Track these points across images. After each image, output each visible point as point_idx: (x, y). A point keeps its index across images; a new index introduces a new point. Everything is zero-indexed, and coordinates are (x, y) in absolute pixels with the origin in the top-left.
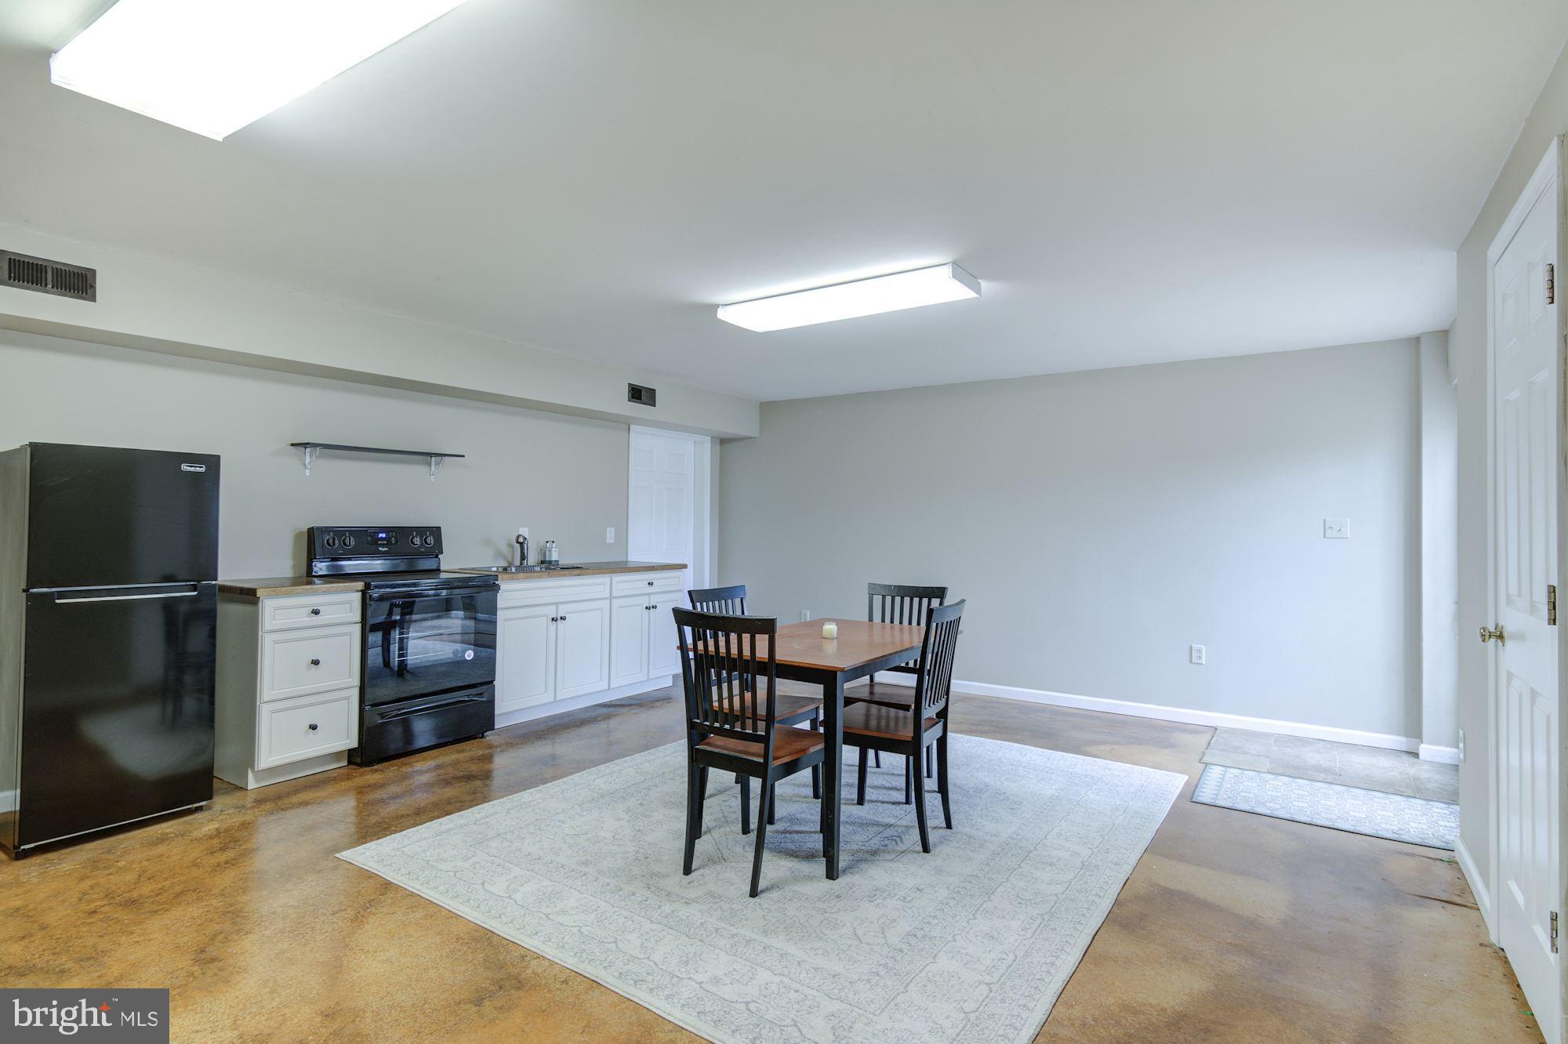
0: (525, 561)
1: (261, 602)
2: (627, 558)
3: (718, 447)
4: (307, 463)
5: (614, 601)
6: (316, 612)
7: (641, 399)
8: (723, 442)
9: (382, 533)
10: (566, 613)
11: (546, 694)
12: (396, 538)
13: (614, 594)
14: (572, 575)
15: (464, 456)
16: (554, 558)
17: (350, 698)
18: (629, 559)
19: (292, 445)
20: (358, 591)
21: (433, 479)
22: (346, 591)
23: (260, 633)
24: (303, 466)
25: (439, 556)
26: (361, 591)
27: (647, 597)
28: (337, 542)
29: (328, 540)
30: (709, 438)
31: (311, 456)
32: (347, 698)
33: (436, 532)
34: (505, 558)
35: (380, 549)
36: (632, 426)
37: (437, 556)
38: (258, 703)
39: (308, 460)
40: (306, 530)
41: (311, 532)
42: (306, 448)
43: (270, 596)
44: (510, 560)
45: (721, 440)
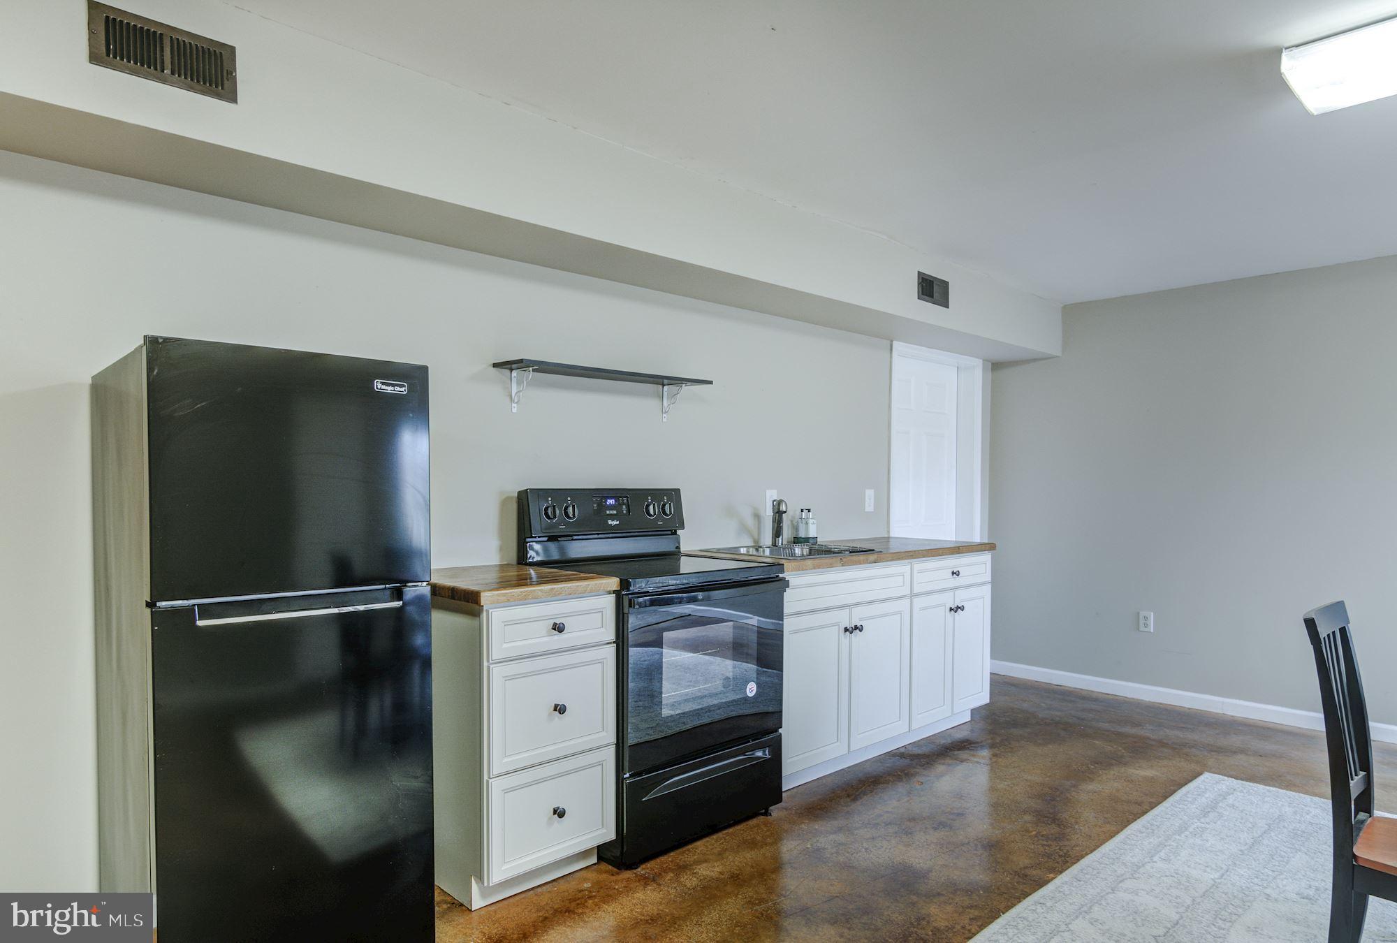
0: (780, 539)
1: (485, 613)
2: (888, 532)
3: (990, 374)
4: (513, 395)
5: (916, 600)
6: (558, 628)
7: (932, 297)
8: (996, 366)
9: (611, 498)
10: (861, 619)
11: (838, 743)
12: (628, 507)
13: (915, 591)
14: (867, 562)
15: (711, 383)
16: (812, 534)
17: (604, 763)
18: (892, 535)
19: (495, 365)
20: (609, 593)
21: (665, 418)
22: (594, 593)
23: (485, 664)
24: (508, 399)
25: (679, 532)
26: (614, 592)
27: (951, 593)
28: (558, 512)
29: (546, 509)
30: (981, 361)
31: (519, 383)
32: (601, 764)
33: (674, 495)
34: (752, 536)
35: (610, 522)
36: (895, 344)
37: (675, 533)
38: (486, 777)
39: (514, 389)
40: (516, 495)
41: (524, 501)
42: (511, 370)
43: (498, 604)
44: (756, 537)
45: (993, 364)
